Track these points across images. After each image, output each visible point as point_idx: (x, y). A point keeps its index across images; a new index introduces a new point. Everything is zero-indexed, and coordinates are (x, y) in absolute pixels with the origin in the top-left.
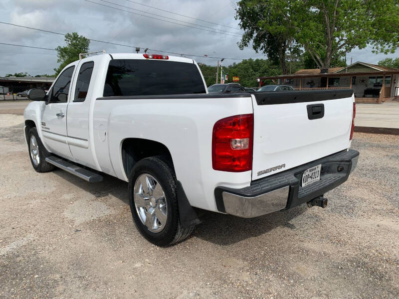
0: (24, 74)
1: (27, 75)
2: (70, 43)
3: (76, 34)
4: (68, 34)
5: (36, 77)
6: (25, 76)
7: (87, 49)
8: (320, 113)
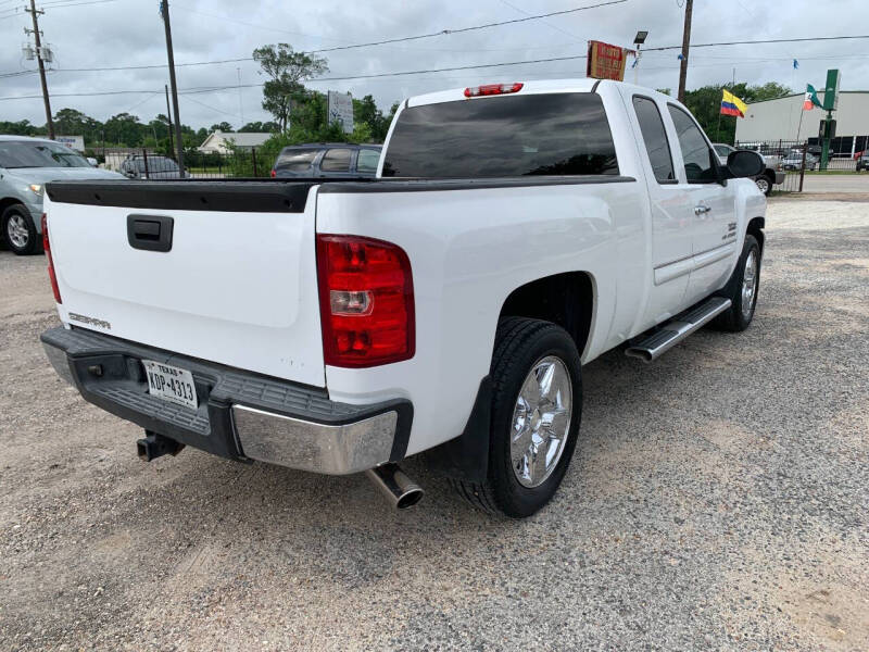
8: (156, 237)
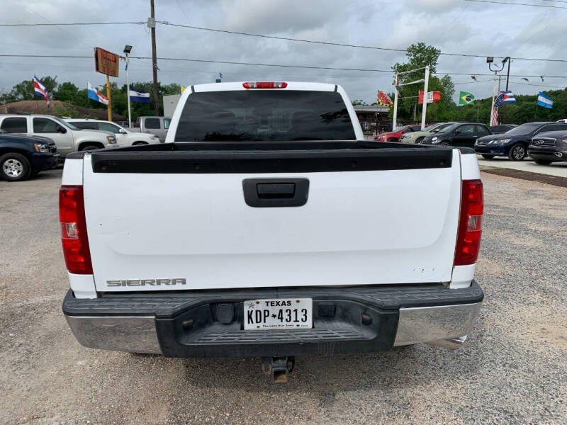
0: (359, 102)
1: (362, 103)
2: (413, 58)
3: (423, 44)
4: (413, 45)
5: (372, 105)
6: (360, 104)
7: (435, 64)
8: (291, 196)
